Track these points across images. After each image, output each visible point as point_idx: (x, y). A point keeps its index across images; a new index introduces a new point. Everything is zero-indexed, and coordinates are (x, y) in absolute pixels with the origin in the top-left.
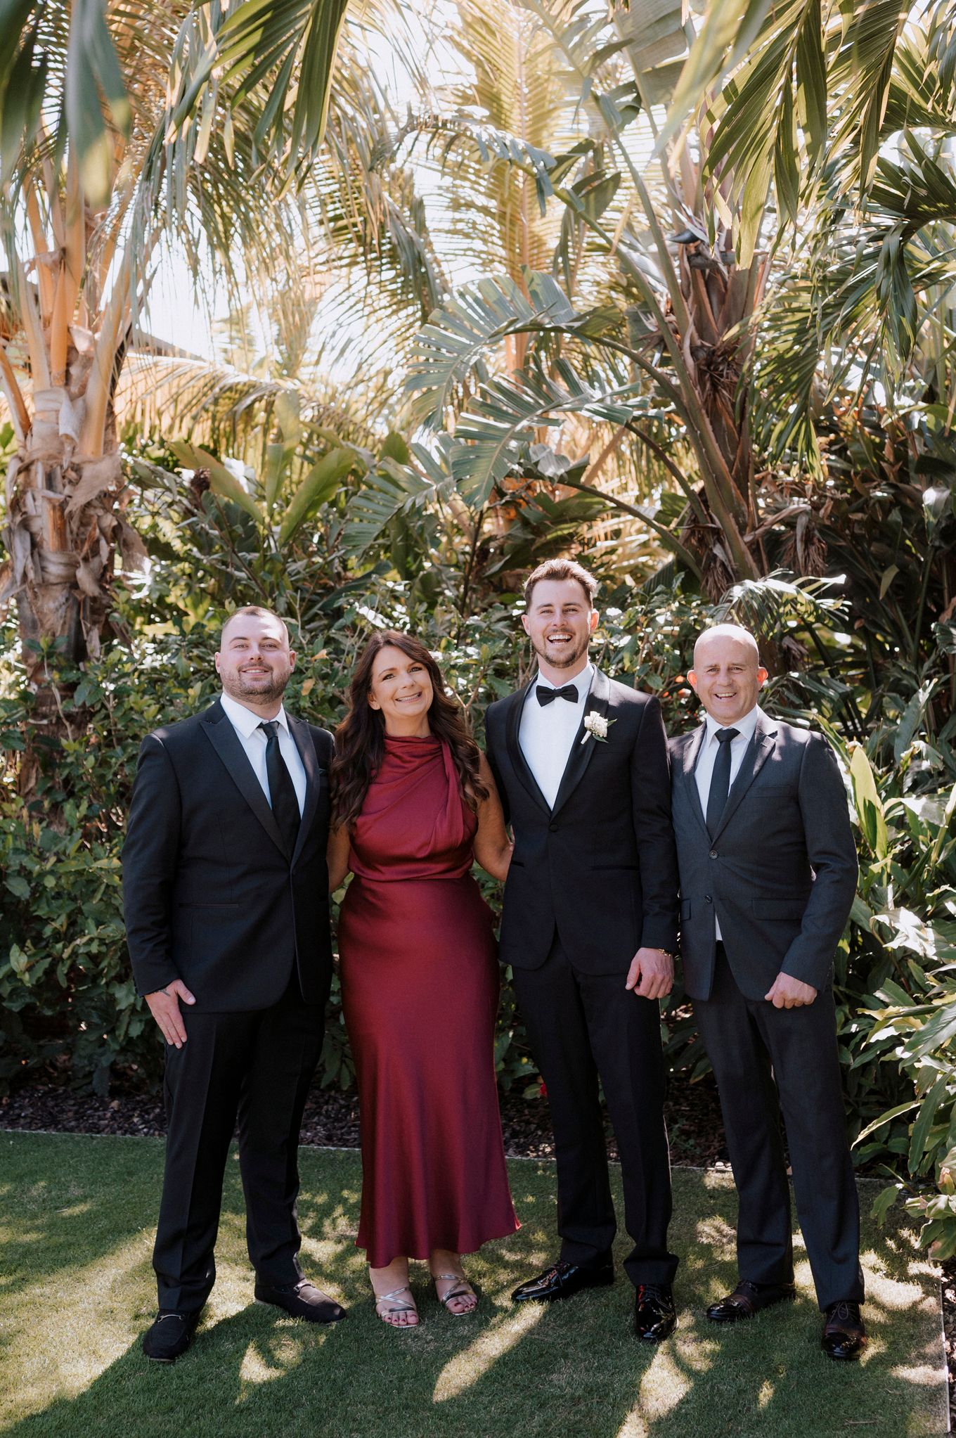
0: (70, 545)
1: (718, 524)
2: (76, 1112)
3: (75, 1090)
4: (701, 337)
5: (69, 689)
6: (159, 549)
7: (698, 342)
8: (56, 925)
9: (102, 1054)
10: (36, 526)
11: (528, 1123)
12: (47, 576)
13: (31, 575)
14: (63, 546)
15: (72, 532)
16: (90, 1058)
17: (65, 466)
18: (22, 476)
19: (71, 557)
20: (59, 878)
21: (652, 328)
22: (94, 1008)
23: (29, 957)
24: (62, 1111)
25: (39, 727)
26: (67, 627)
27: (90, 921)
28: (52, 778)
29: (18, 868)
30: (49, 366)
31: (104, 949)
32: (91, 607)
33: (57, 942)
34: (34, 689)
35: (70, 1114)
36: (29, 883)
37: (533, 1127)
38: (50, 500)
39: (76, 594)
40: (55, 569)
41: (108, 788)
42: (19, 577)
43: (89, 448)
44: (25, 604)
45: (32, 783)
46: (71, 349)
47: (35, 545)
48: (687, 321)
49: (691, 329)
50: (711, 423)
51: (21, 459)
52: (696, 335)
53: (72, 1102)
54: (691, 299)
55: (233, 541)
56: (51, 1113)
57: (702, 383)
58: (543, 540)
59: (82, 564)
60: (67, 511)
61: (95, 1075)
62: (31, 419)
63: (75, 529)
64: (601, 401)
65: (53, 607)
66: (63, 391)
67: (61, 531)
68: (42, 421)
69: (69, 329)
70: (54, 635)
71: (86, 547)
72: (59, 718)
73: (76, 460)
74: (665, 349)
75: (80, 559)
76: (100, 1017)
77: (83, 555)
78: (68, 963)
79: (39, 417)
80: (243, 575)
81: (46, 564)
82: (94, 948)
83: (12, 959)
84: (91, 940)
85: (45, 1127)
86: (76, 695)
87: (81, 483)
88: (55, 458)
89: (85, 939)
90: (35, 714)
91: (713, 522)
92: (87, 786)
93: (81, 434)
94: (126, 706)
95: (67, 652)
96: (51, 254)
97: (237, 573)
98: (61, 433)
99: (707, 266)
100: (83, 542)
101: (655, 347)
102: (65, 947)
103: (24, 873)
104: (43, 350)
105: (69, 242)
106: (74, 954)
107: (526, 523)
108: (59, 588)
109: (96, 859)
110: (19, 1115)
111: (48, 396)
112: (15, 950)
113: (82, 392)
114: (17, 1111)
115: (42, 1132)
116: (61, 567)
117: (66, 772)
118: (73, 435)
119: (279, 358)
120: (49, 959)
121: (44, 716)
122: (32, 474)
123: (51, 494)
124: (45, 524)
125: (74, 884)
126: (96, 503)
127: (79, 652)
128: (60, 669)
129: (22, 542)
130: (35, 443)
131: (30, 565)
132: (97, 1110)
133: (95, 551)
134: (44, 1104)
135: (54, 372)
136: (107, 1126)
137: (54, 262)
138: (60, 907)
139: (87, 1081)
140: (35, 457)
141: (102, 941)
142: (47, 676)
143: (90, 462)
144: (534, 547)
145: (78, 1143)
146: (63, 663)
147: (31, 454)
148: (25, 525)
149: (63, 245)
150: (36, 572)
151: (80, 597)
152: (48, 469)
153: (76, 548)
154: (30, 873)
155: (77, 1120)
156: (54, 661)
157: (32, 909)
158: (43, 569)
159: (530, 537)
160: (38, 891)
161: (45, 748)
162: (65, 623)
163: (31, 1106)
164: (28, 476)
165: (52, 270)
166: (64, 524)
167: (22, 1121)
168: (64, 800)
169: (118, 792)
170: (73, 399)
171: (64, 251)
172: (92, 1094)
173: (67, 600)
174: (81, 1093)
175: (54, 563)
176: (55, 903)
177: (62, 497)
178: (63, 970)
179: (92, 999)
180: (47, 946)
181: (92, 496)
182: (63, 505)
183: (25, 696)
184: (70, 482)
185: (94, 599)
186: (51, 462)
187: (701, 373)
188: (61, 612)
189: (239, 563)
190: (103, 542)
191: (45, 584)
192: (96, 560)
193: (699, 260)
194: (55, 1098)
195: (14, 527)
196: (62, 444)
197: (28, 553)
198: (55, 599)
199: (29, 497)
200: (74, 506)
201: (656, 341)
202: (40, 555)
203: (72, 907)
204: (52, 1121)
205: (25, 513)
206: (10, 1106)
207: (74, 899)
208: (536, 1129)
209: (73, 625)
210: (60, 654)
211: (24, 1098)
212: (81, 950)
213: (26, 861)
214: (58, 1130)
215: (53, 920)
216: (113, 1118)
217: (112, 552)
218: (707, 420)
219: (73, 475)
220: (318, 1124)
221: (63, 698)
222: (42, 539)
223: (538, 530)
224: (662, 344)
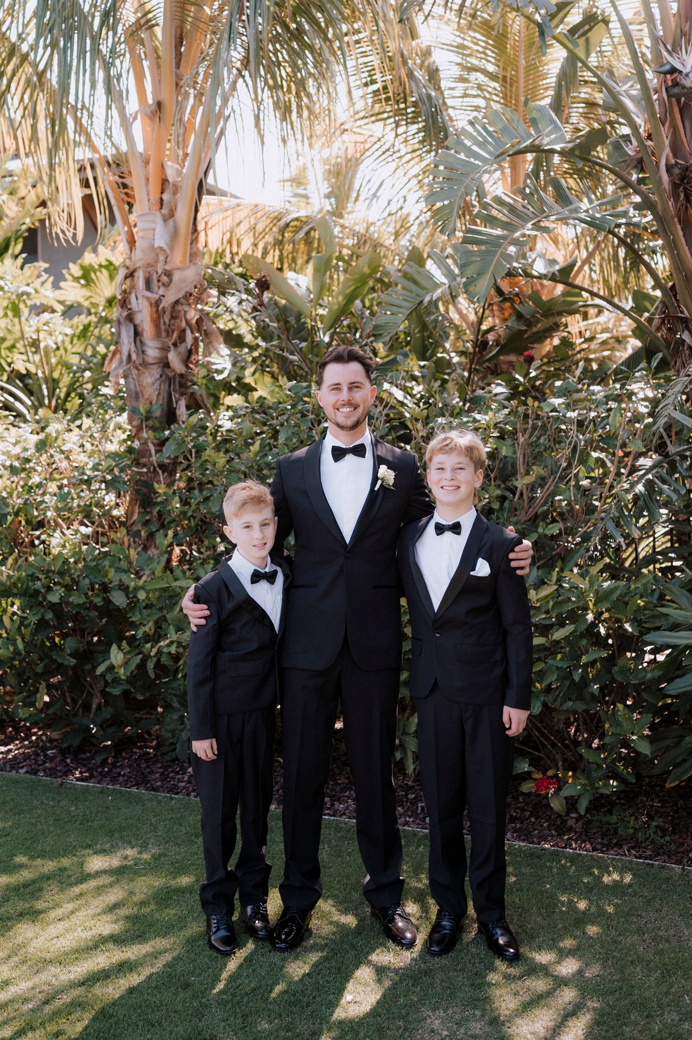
0: (164, 334)
1: (687, 314)
2: (162, 774)
3: (163, 754)
4: (675, 156)
5: (161, 444)
6: (233, 340)
7: (673, 161)
8: (147, 629)
9: (182, 730)
10: (138, 319)
11: (523, 810)
12: (146, 358)
13: (134, 357)
14: (158, 335)
15: (165, 324)
16: (173, 732)
17: (160, 272)
18: (128, 281)
19: (164, 343)
20: (148, 592)
21: (631, 153)
22: (175, 695)
23: (124, 654)
24: (152, 772)
25: (140, 474)
26: (161, 397)
27: (171, 627)
28: (151, 513)
29: (117, 583)
30: (148, 194)
31: (181, 650)
32: (180, 382)
33: (147, 643)
34: (136, 444)
35: (158, 775)
36: (127, 596)
37: (527, 814)
38: (148, 298)
39: (167, 371)
40: (152, 352)
41: (190, 522)
42: (125, 358)
43: (177, 258)
44: (130, 380)
45: (135, 517)
46: (165, 181)
47: (137, 334)
48: (664, 143)
49: (667, 150)
50: (682, 230)
51: (127, 268)
52: (671, 155)
53: (159, 765)
54: (667, 125)
55: (288, 330)
56: (143, 774)
57: (675, 195)
58: (534, 330)
59: (172, 348)
60: (160, 307)
61: (178, 745)
62: (136, 238)
63: (167, 321)
64: (587, 211)
65: (150, 381)
66: (158, 213)
67: (156, 323)
68: (143, 238)
69: (163, 166)
70: (151, 404)
71: (175, 335)
72: (155, 467)
73: (168, 267)
74: (642, 170)
75: (170, 344)
76: (179, 703)
77: (172, 341)
78: (155, 660)
79: (140, 234)
80: (295, 358)
81: (145, 348)
82: (173, 650)
83: (112, 656)
84: (172, 643)
85: (137, 785)
86: (164, 449)
87: (172, 285)
88: (152, 266)
89: (167, 641)
90: (138, 464)
91: (682, 312)
92: (174, 520)
93: (172, 248)
94: (203, 458)
95: (161, 417)
96: (150, 106)
97: (291, 357)
98: (156, 245)
99: (683, 95)
100: (173, 332)
101: (634, 168)
102: (153, 647)
103: (123, 587)
104: (143, 182)
105: (164, 97)
106: (159, 652)
107: (520, 316)
108: (155, 367)
109: (176, 579)
110: (119, 774)
111: (146, 218)
112: (114, 647)
113: (172, 214)
114: (118, 770)
115: (134, 790)
116: (157, 351)
117: (158, 508)
118: (165, 247)
119: (329, 208)
120: (141, 656)
121: (144, 466)
122: (136, 279)
123: (149, 294)
124: (144, 318)
125: (159, 598)
126: (183, 301)
127: (170, 417)
128: (153, 429)
129: (127, 332)
130: (138, 254)
131: (133, 349)
132: (177, 773)
133: (182, 338)
134: (138, 765)
135: (152, 198)
136: (184, 788)
137: (152, 112)
138: (149, 616)
139: (172, 748)
140: (137, 265)
141: (179, 644)
142: (145, 435)
143: (179, 269)
144: (526, 336)
145: (160, 802)
146: (158, 425)
147: (135, 263)
148: (130, 318)
149: (159, 99)
150: (138, 355)
151: (171, 374)
152: (147, 275)
153: (168, 336)
154: (128, 587)
155: (162, 781)
156: (150, 423)
157: (128, 616)
158: (143, 352)
159: (524, 328)
160: (134, 603)
161: (144, 490)
162: (159, 394)
163: (129, 766)
164: (133, 280)
165: (150, 118)
166: (159, 317)
167: (121, 779)
168: (157, 530)
169: (197, 525)
170: (165, 220)
171: (159, 104)
172: (177, 759)
173: (161, 376)
174: (167, 758)
175: (151, 348)
176: (145, 612)
177: (157, 297)
178: (150, 665)
179: (173, 689)
180: (139, 645)
181: (180, 295)
182: (157, 303)
183: (130, 450)
184: (163, 284)
185: (182, 376)
186: (149, 270)
187: (675, 186)
188: (157, 385)
189: (293, 349)
190: (188, 332)
191: (145, 364)
192: (183, 345)
193: (676, 90)
194: (147, 761)
195: (122, 320)
196: (157, 255)
197: (132, 339)
198: (152, 375)
199: (133, 297)
200: (166, 303)
201: (635, 163)
202: (141, 342)
203: (160, 615)
204: (143, 781)
205: (130, 309)
206: (114, 765)
207: (161, 609)
208: (530, 816)
209: (166, 395)
210: (156, 418)
211: (125, 759)
212: (165, 650)
213: (124, 577)
214: (147, 789)
215: (144, 625)
216: (189, 782)
217: (196, 339)
218: (679, 227)
219: (165, 279)
220: (348, 798)
221: (157, 452)
222: (143, 330)
223: (529, 324)
224: (640, 165)
